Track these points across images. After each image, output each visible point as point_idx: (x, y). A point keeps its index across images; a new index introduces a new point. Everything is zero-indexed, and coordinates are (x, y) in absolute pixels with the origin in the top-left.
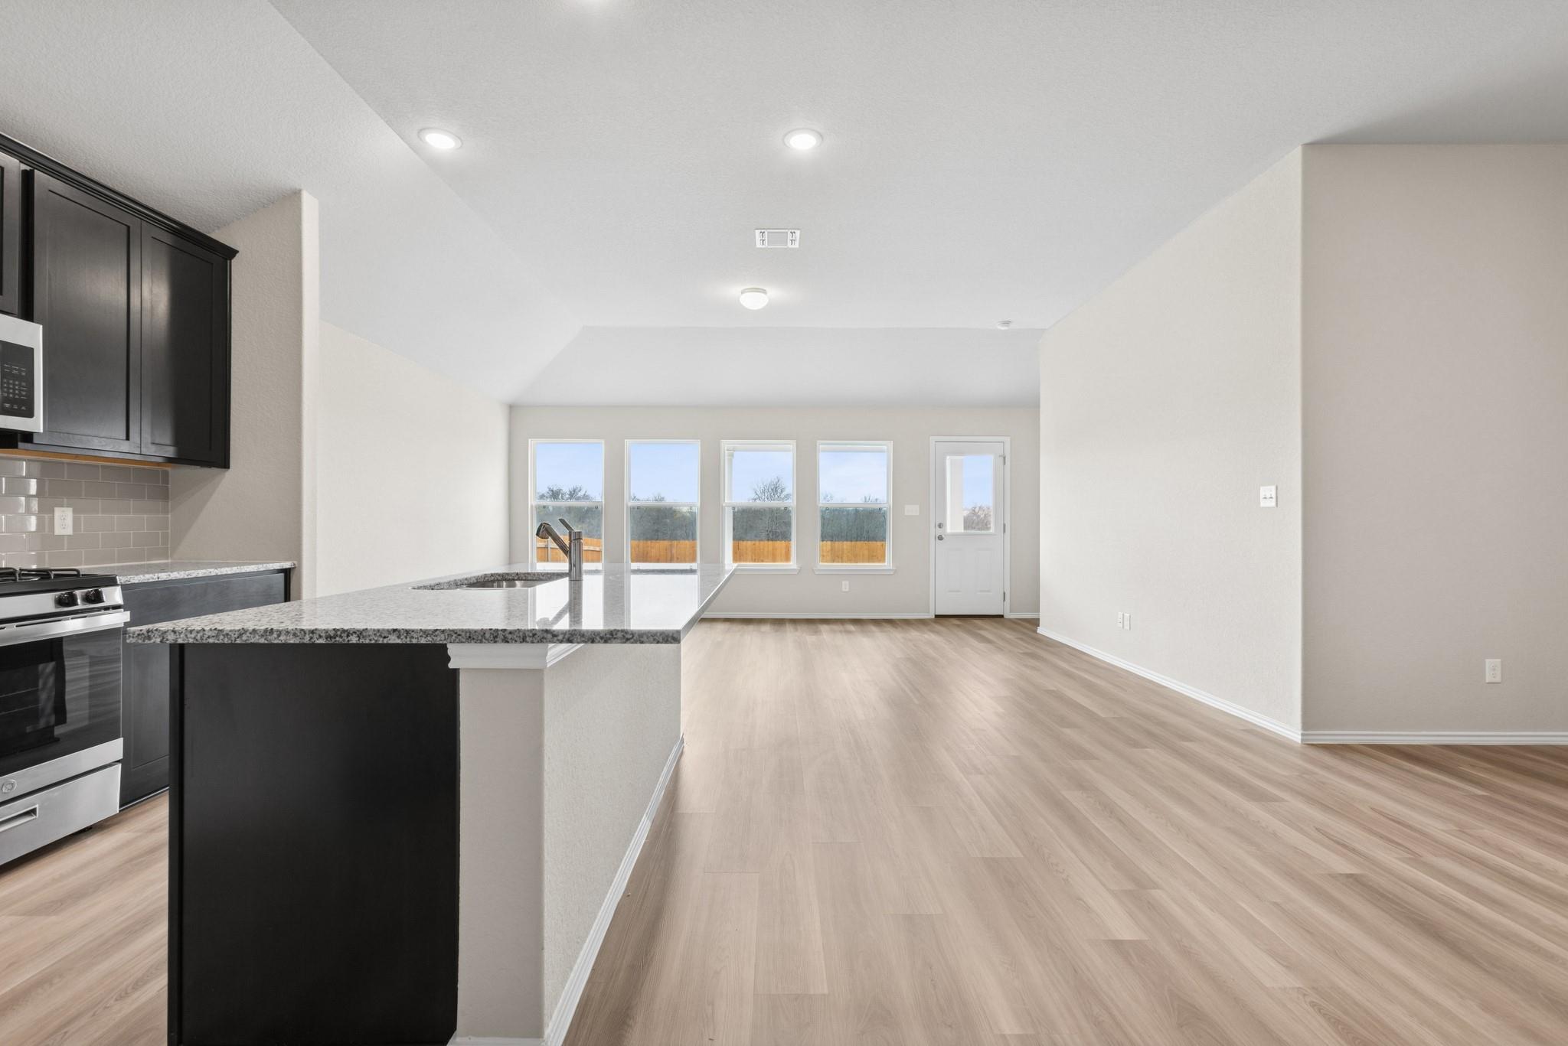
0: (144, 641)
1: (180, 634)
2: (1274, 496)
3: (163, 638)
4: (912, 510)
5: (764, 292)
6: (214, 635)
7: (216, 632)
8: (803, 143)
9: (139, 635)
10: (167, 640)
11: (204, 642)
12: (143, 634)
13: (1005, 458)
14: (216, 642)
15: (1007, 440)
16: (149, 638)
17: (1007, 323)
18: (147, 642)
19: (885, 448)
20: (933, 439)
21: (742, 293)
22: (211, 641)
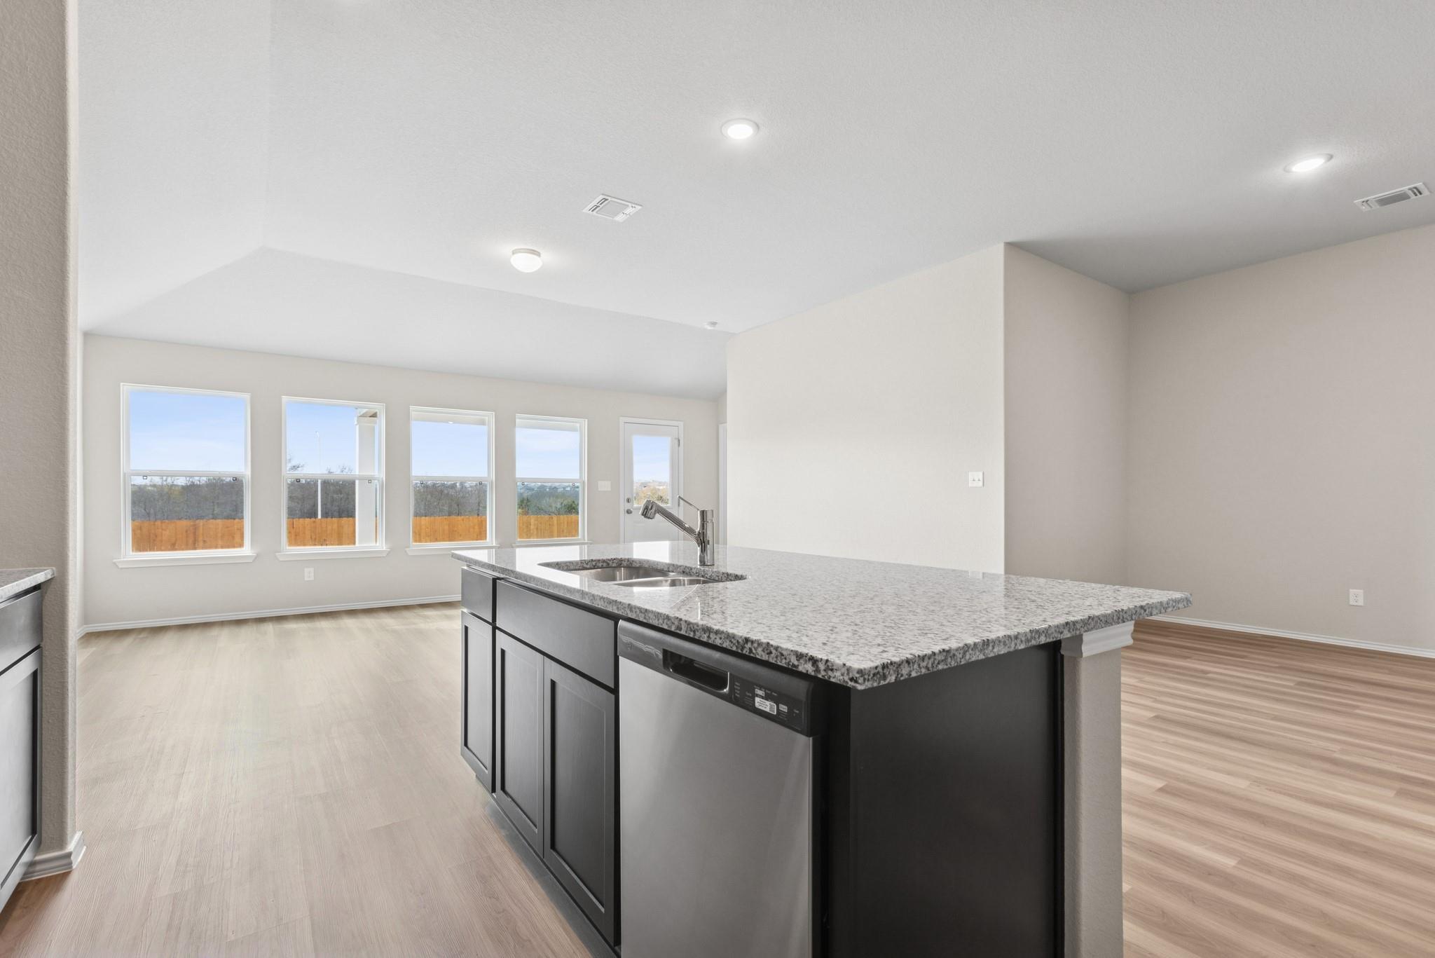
0: (879, 683)
1: (914, 663)
2: (981, 479)
3: (898, 675)
4: (604, 486)
5: (538, 254)
6: (943, 658)
7: (945, 654)
8: (740, 133)
9: (874, 675)
10: (902, 675)
11: (935, 670)
12: (878, 673)
13: (679, 441)
14: (945, 667)
15: (682, 423)
16: (884, 677)
17: (714, 324)
18: (882, 683)
19: (578, 425)
20: (622, 420)
21: (513, 253)
22: (940, 667)
